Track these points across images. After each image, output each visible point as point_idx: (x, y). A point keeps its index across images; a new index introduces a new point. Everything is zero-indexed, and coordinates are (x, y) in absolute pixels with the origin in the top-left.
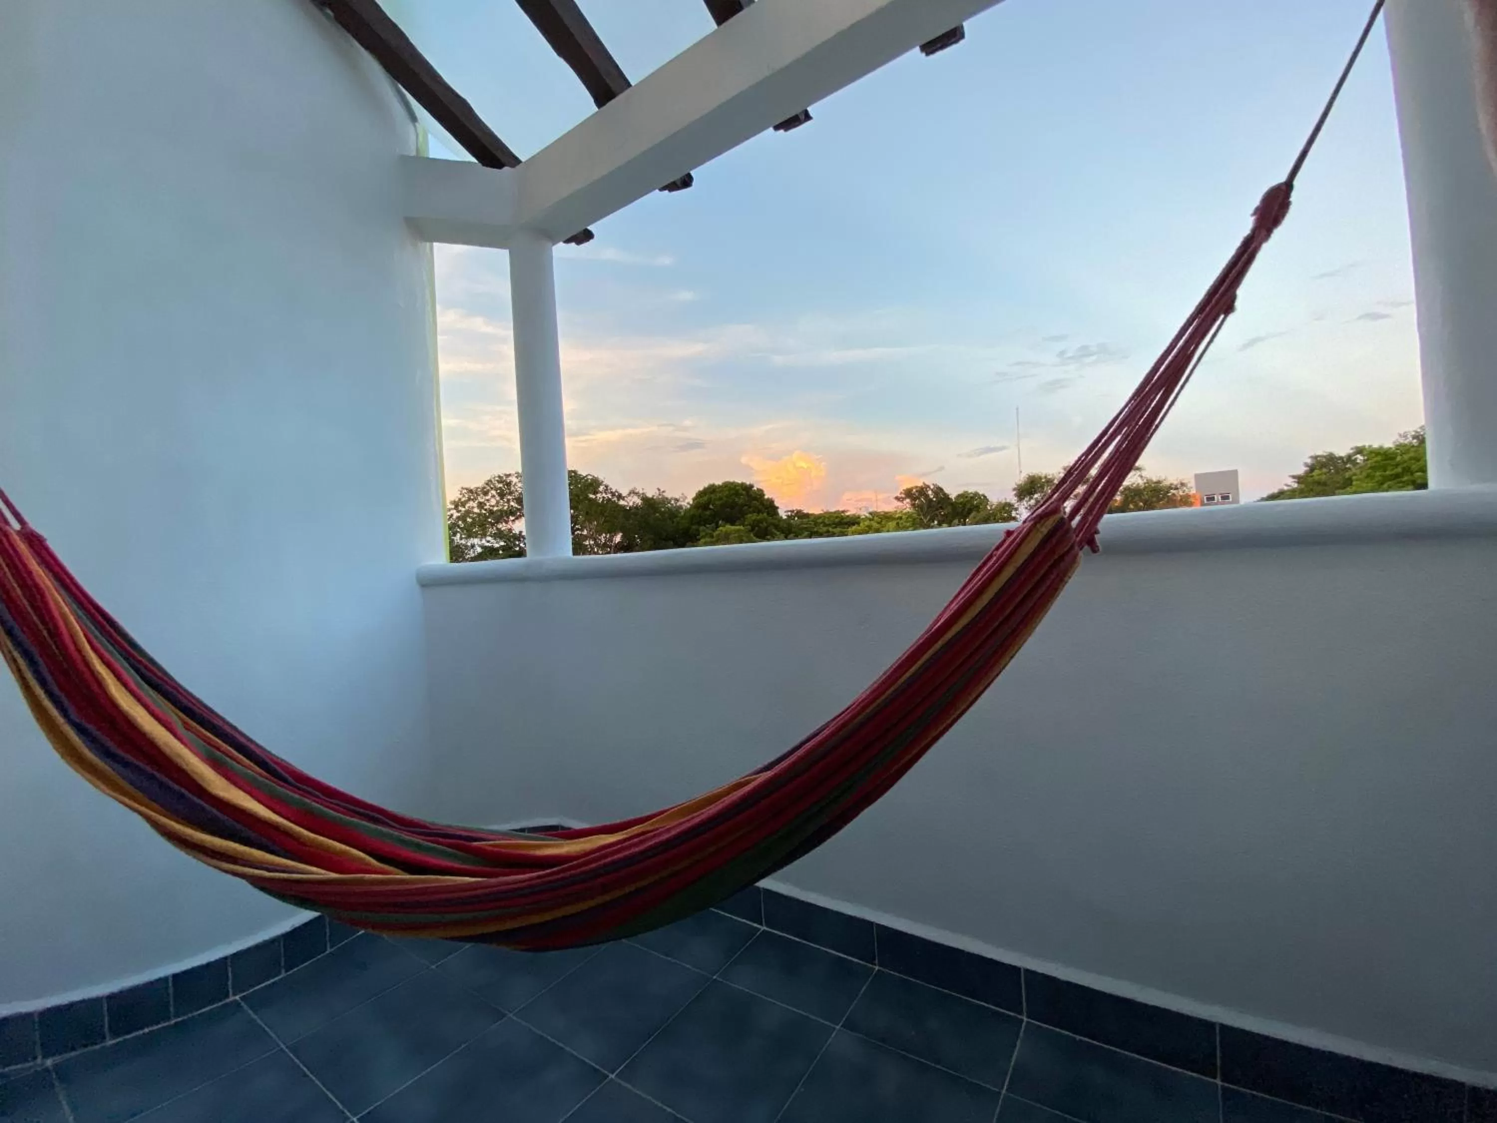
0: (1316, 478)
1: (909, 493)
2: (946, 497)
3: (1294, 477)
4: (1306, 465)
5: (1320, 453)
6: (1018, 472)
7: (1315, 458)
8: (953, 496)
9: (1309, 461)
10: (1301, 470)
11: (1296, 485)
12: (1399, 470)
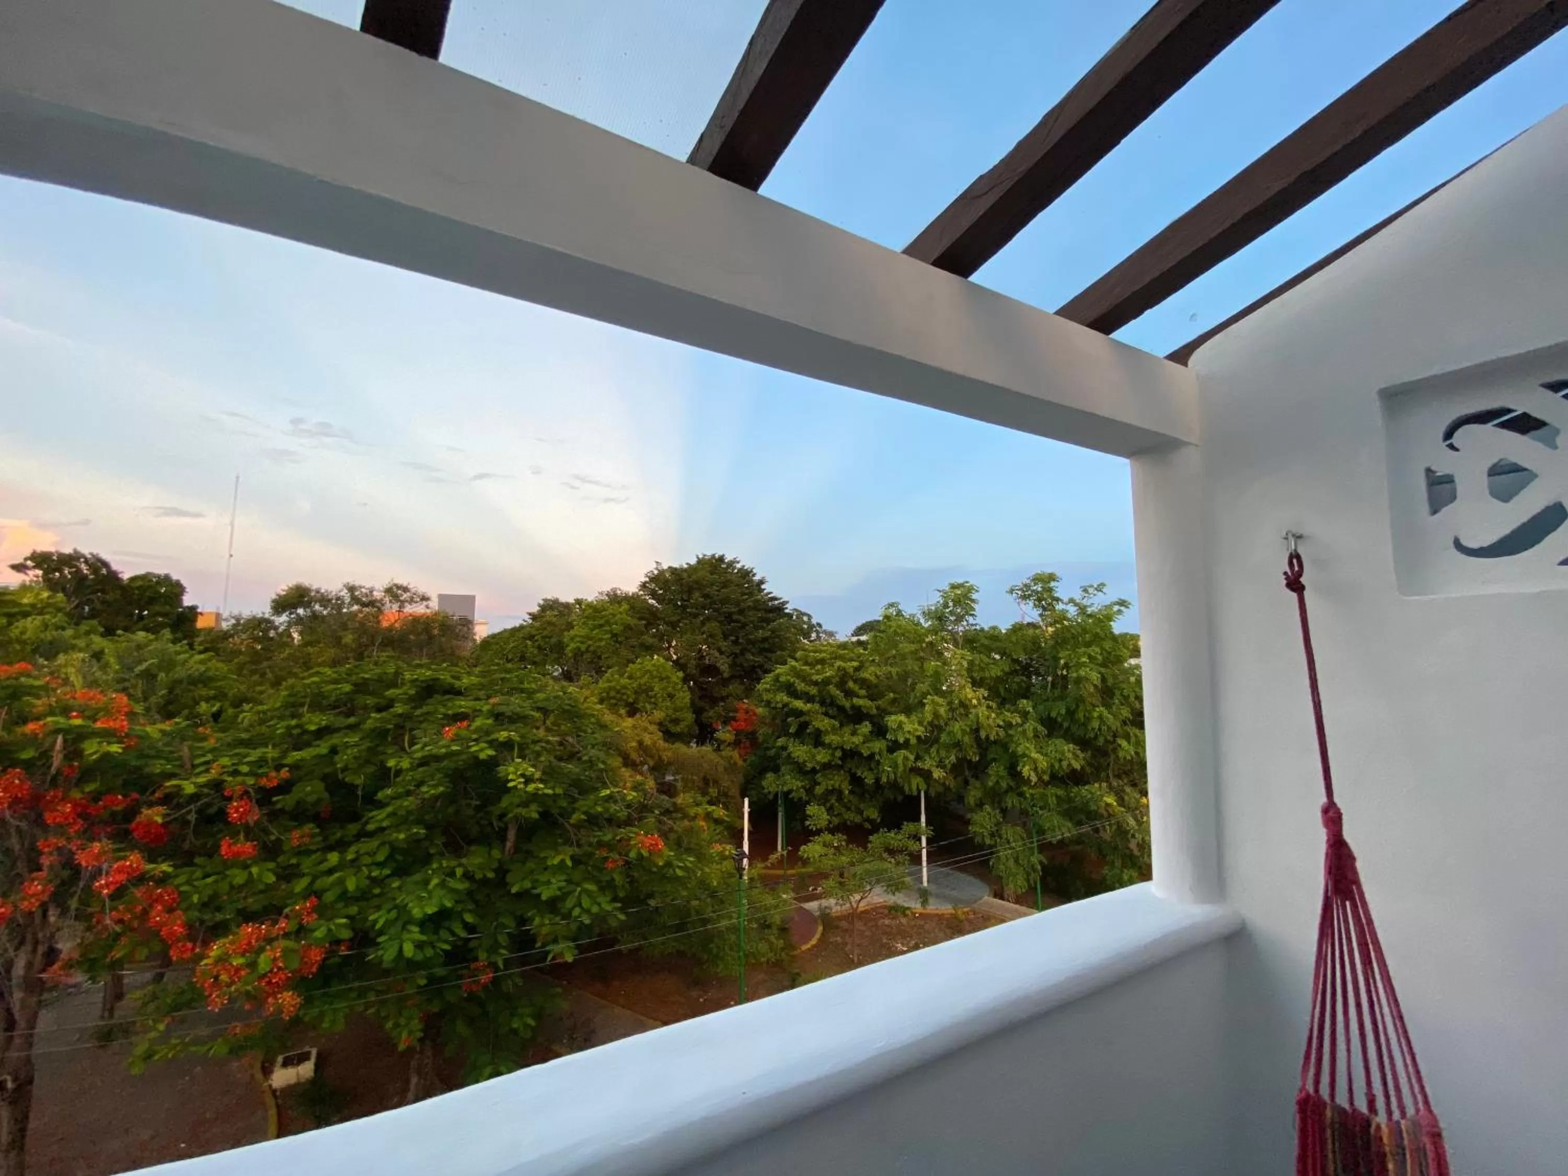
0: (548, 618)
1: (41, 560)
2: (113, 576)
3: (530, 614)
4: (539, 605)
5: (549, 597)
6: (228, 556)
7: (545, 600)
8: (126, 576)
9: (542, 602)
10: (535, 609)
11: (530, 621)
12: (602, 622)
